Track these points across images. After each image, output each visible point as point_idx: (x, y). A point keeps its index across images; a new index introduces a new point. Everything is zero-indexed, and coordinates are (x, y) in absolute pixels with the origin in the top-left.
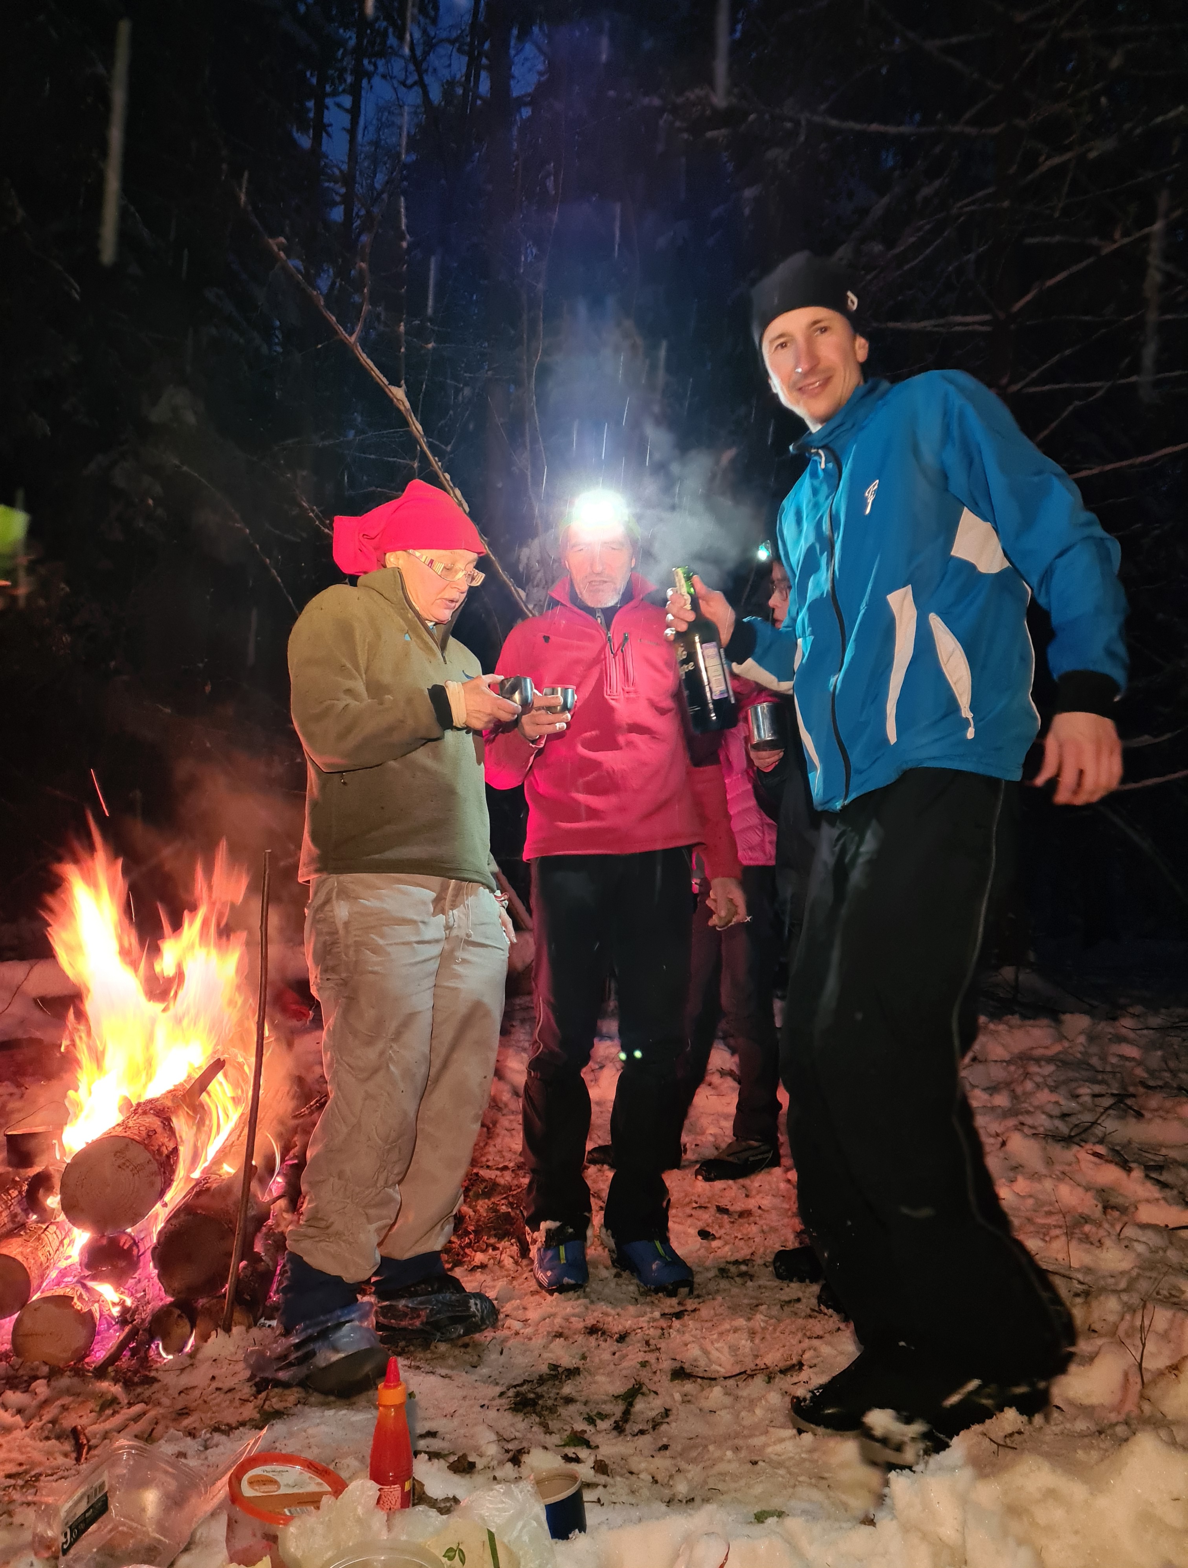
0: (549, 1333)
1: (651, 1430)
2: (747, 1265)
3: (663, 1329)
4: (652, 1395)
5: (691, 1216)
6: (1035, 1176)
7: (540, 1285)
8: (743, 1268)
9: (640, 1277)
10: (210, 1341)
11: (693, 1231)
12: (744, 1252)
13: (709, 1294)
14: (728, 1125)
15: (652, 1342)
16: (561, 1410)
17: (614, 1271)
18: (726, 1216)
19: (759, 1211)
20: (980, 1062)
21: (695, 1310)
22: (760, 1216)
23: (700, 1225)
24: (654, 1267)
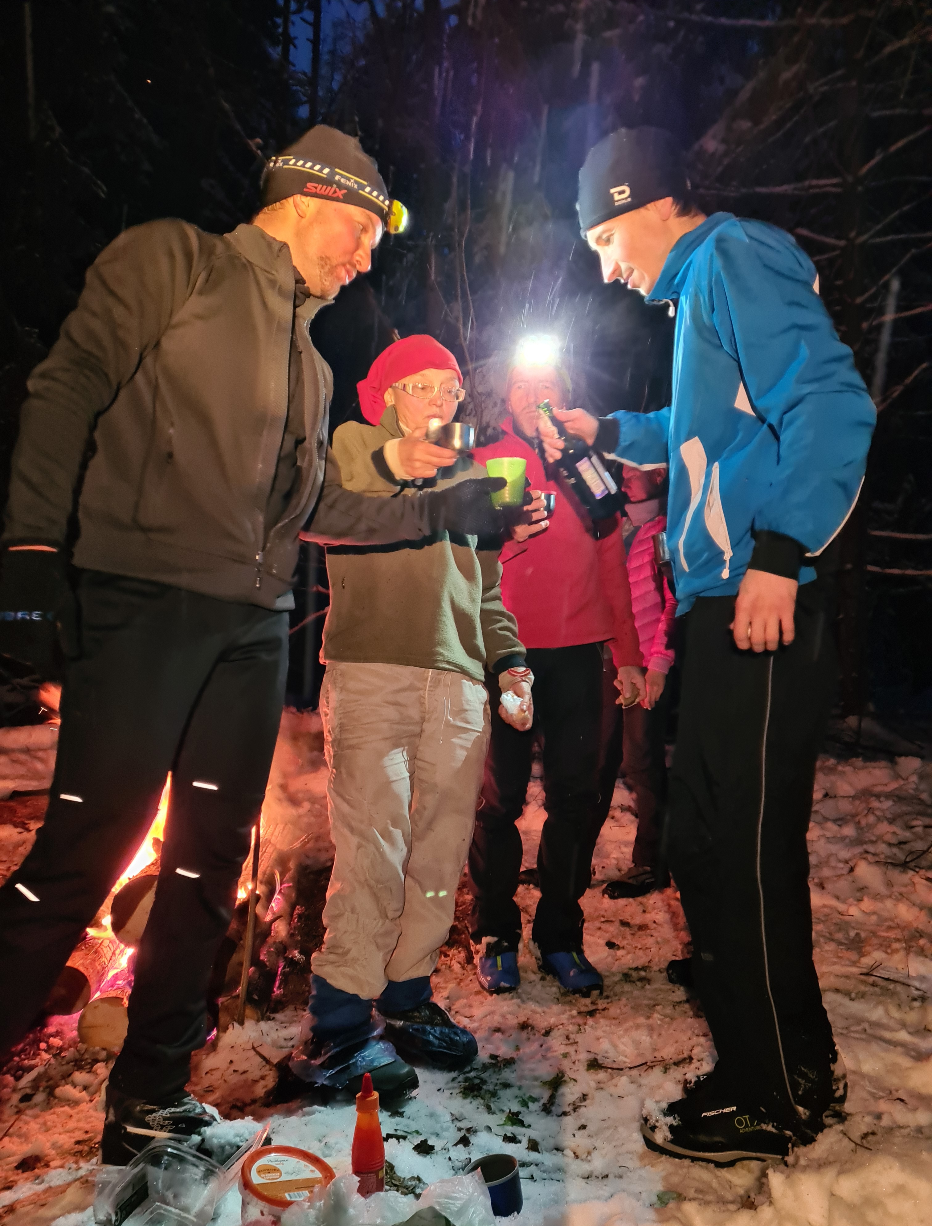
0: (489, 1028)
1: (572, 1112)
2: (645, 971)
3: (579, 1025)
4: (573, 1082)
5: (600, 928)
6: (877, 897)
7: (482, 986)
8: (643, 973)
9: (561, 980)
10: (228, 1032)
11: (602, 942)
12: (642, 961)
13: (616, 996)
14: (628, 851)
15: (572, 1036)
16: (501, 1093)
17: (540, 976)
18: (628, 929)
19: (654, 925)
20: (831, 797)
21: (604, 1009)
22: (655, 929)
23: (607, 936)
24: (572, 973)
